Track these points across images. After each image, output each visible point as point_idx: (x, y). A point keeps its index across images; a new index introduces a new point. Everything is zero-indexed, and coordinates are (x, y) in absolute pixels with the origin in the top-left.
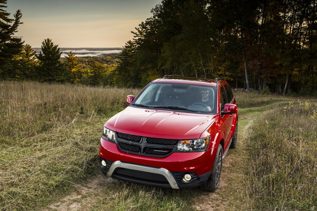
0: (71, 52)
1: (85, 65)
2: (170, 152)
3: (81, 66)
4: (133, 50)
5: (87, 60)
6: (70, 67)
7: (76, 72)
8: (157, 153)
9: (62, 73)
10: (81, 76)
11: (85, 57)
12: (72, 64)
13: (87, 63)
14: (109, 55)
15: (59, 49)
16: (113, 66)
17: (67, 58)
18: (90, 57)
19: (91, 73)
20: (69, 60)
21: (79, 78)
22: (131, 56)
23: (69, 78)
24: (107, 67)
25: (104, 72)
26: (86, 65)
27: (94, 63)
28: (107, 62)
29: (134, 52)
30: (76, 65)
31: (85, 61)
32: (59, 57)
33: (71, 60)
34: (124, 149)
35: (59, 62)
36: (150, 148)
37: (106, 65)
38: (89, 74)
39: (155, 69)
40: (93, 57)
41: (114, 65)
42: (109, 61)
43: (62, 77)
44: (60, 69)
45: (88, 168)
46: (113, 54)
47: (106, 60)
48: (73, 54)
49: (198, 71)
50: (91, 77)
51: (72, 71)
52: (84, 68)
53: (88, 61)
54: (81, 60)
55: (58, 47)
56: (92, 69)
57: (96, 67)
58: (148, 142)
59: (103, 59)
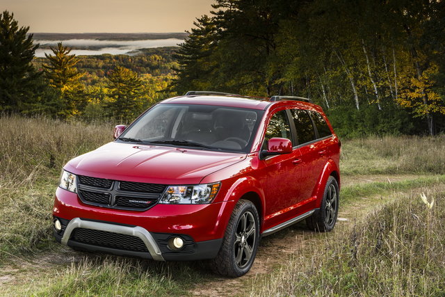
0: (60, 45)
1: (96, 77)
2: (153, 204)
3: (85, 79)
4: (210, 39)
5: (101, 64)
6: (57, 82)
7: (72, 93)
8: (134, 206)
9: (36, 97)
10: (85, 103)
11: (98, 57)
12: (63, 74)
13: (102, 72)
14: (156, 51)
15: (31, 36)
16: (166, 80)
17: (50, 58)
18: (110, 57)
19: (110, 96)
20: (56, 63)
21: (80, 109)
22: (207, 55)
23: (54, 108)
24: (151, 82)
25: (143, 94)
26: (100, 76)
27: (117, 71)
28: (152, 69)
29: (214, 45)
30: (71, 76)
31: (97, 67)
32: (30, 56)
33: (60, 63)
34: (88, 200)
35: (31, 69)
36: (124, 198)
37: (149, 76)
38: (106, 99)
39: (262, 87)
40: (117, 57)
41: (169, 76)
42: (157, 67)
43: (37, 105)
44: (32, 86)
45: (39, 240)
46: (168, 49)
47: (148, 65)
48: (66, 48)
49: (362, 89)
50: (110, 105)
51: (63, 90)
52: (94, 83)
53: (104, 67)
54: (86, 65)
55: (29, 32)
56: (112, 87)
57: (121, 81)
58: (121, 189)
59: (141, 61)
